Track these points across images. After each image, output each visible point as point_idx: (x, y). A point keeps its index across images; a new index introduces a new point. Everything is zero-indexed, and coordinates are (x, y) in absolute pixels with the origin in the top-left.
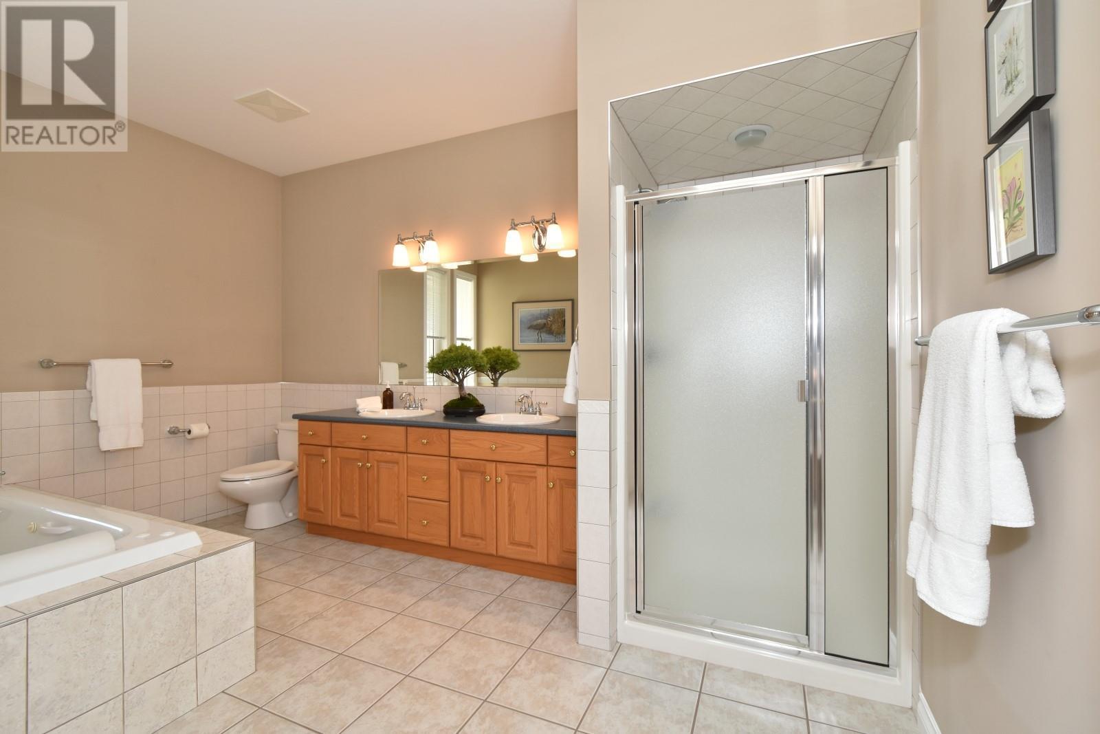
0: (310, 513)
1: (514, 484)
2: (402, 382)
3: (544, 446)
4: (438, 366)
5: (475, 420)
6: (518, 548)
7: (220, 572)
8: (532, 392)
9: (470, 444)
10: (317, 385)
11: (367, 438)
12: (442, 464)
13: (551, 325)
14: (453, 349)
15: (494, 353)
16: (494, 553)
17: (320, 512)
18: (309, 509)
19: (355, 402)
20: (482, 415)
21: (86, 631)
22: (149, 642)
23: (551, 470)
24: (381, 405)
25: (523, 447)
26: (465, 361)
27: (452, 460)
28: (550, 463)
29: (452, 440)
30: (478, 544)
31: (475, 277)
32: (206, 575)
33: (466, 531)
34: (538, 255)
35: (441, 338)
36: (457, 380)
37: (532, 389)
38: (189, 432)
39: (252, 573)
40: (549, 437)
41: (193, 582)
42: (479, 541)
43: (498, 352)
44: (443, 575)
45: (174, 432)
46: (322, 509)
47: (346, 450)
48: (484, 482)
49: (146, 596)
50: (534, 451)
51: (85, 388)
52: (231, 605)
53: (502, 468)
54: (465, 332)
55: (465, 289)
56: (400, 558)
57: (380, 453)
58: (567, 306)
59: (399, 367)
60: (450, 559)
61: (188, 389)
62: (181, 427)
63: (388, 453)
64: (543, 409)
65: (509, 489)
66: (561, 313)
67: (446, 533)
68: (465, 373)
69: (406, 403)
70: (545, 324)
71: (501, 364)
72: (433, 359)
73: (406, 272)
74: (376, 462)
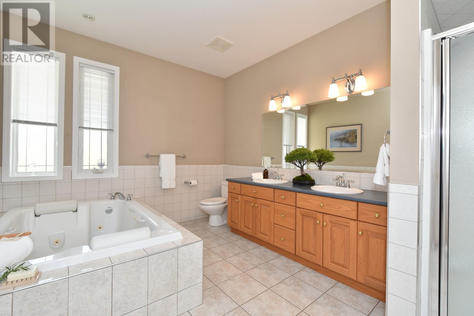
0: (232, 223)
1: (334, 228)
2: (272, 166)
3: (355, 208)
4: (290, 158)
5: (310, 188)
6: (336, 266)
7: (188, 254)
8: (344, 174)
9: (309, 202)
10: (236, 166)
11: (256, 192)
12: (292, 210)
13: (348, 138)
14: (297, 150)
15: (320, 152)
16: (321, 265)
17: (236, 223)
18: (232, 221)
19: (252, 174)
20: (313, 186)
21: (134, 275)
22: (159, 283)
23: (360, 224)
24: (262, 177)
25: (340, 207)
26: (305, 156)
27: (297, 209)
28: (359, 219)
29: (297, 198)
30: (311, 257)
31: (307, 116)
32: (182, 255)
33: (305, 248)
34: (348, 96)
35: (290, 145)
36: (300, 166)
37: (344, 173)
38: (191, 183)
39: (202, 256)
40: (359, 203)
41: (177, 257)
42: (312, 256)
43: (322, 152)
44: (292, 270)
45: (186, 183)
46: (237, 222)
47: (246, 197)
48: (315, 224)
49: (158, 262)
50: (349, 211)
51: (158, 165)
52: (192, 270)
53: (327, 218)
54: (302, 142)
55: (302, 122)
56: (271, 254)
57: (262, 200)
58: (358, 128)
59: (271, 159)
60: (295, 260)
61: (191, 166)
62: (188, 181)
63: (266, 201)
64: (351, 184)
65: (331, 230)
66: (355, 132)
67: (294, 247)
68: (304, 163)
69: (274, 177)
70: (344, 138)
71: (324, 158)
72: (287, 155)
73: (275, 113)
74: (259, 205)
